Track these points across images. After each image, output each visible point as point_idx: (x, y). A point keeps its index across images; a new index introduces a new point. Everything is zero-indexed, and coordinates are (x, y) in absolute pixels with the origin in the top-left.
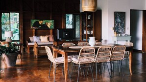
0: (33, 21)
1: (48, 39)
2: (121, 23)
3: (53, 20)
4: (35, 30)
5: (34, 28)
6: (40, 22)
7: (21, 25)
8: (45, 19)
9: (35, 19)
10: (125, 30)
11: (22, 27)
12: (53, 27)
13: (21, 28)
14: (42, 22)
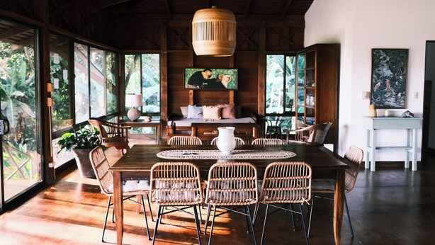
0: (190, 72)
1: (221, 113)
2: (393, 80)
3: (234, 68)
4: (194, 90)
5: (191, 86)
6: (206, 75)
7: (164, 80)
8: (216, 68)
9: (195, 67)
10: (405, 100)
11: (166, 83)
12: (234, 85)
13: (164, 87)
14: (209, 73)
